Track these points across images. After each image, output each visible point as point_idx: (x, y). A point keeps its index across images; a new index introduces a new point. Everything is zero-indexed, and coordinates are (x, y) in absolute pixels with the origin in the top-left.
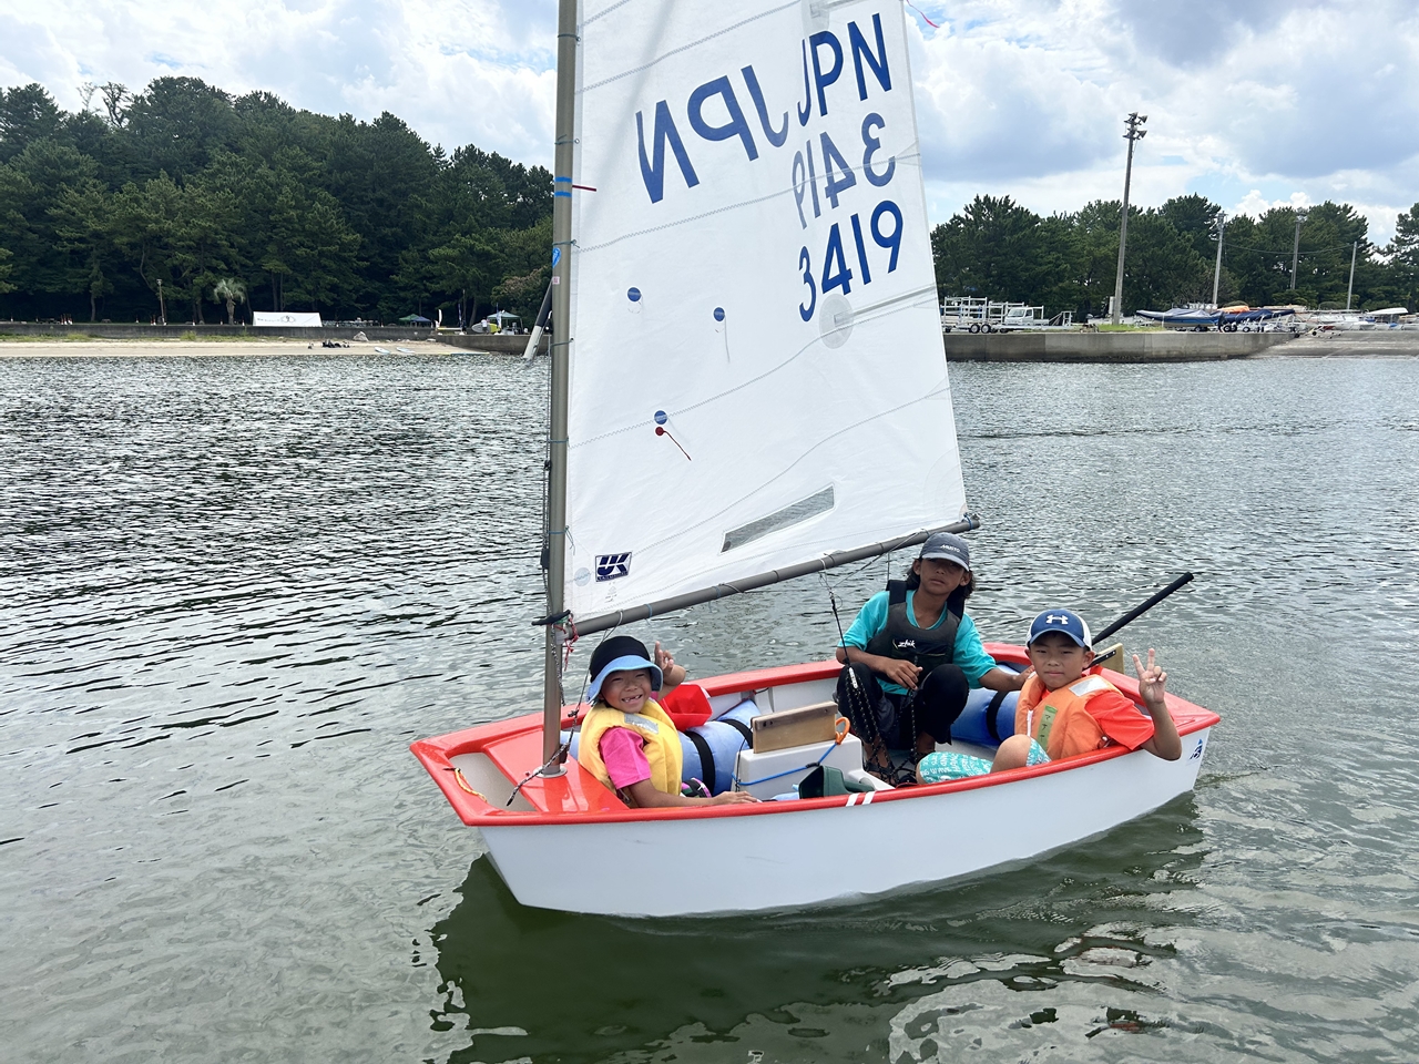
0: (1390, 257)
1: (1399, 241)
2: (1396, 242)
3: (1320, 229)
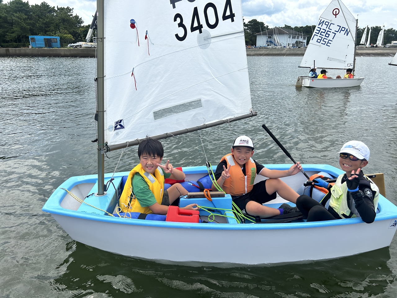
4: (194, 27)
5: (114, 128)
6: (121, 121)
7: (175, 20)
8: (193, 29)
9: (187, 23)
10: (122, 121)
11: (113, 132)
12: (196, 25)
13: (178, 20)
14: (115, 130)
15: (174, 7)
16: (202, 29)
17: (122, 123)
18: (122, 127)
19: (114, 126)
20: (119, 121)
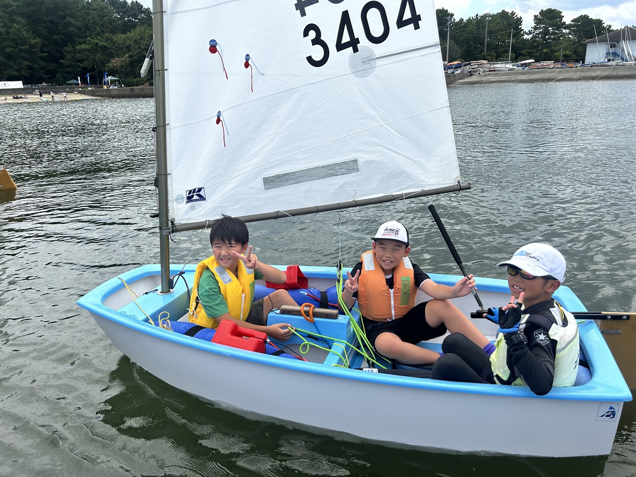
0: (530, 36)
1: (535, 28)
2: (534, 28)
3: (499, 23)
4: (343, 42)
5: (185, 200)
6: (200, 190)
7: (306, 34)
8: (340, 47)
9: (330, 37)
10: (203, 190)
11: (185, 206)
12: (346, 38)
13: (312, 34)
14: (187, 202)
15: (303, 14)
16: (358, 45)
17: (201, 193)
18: (202, 198)
19: (185, 196)
20: (197, 190)
